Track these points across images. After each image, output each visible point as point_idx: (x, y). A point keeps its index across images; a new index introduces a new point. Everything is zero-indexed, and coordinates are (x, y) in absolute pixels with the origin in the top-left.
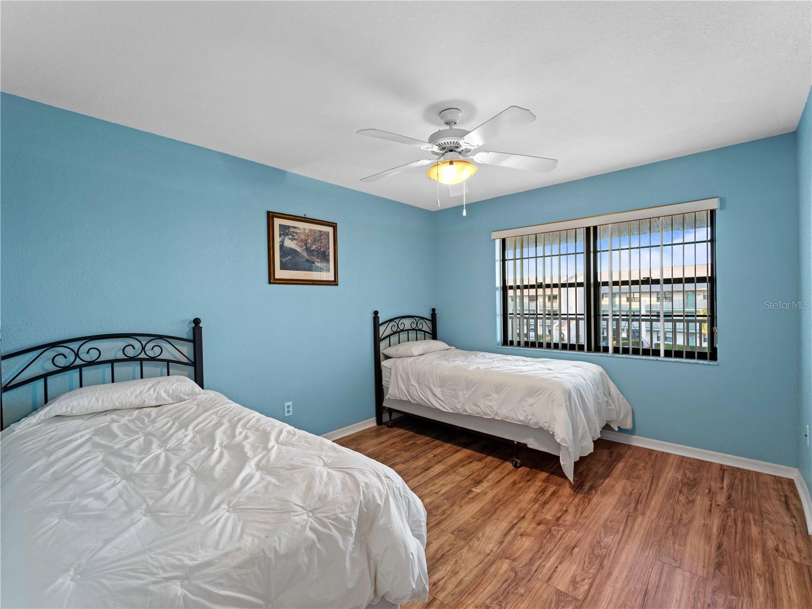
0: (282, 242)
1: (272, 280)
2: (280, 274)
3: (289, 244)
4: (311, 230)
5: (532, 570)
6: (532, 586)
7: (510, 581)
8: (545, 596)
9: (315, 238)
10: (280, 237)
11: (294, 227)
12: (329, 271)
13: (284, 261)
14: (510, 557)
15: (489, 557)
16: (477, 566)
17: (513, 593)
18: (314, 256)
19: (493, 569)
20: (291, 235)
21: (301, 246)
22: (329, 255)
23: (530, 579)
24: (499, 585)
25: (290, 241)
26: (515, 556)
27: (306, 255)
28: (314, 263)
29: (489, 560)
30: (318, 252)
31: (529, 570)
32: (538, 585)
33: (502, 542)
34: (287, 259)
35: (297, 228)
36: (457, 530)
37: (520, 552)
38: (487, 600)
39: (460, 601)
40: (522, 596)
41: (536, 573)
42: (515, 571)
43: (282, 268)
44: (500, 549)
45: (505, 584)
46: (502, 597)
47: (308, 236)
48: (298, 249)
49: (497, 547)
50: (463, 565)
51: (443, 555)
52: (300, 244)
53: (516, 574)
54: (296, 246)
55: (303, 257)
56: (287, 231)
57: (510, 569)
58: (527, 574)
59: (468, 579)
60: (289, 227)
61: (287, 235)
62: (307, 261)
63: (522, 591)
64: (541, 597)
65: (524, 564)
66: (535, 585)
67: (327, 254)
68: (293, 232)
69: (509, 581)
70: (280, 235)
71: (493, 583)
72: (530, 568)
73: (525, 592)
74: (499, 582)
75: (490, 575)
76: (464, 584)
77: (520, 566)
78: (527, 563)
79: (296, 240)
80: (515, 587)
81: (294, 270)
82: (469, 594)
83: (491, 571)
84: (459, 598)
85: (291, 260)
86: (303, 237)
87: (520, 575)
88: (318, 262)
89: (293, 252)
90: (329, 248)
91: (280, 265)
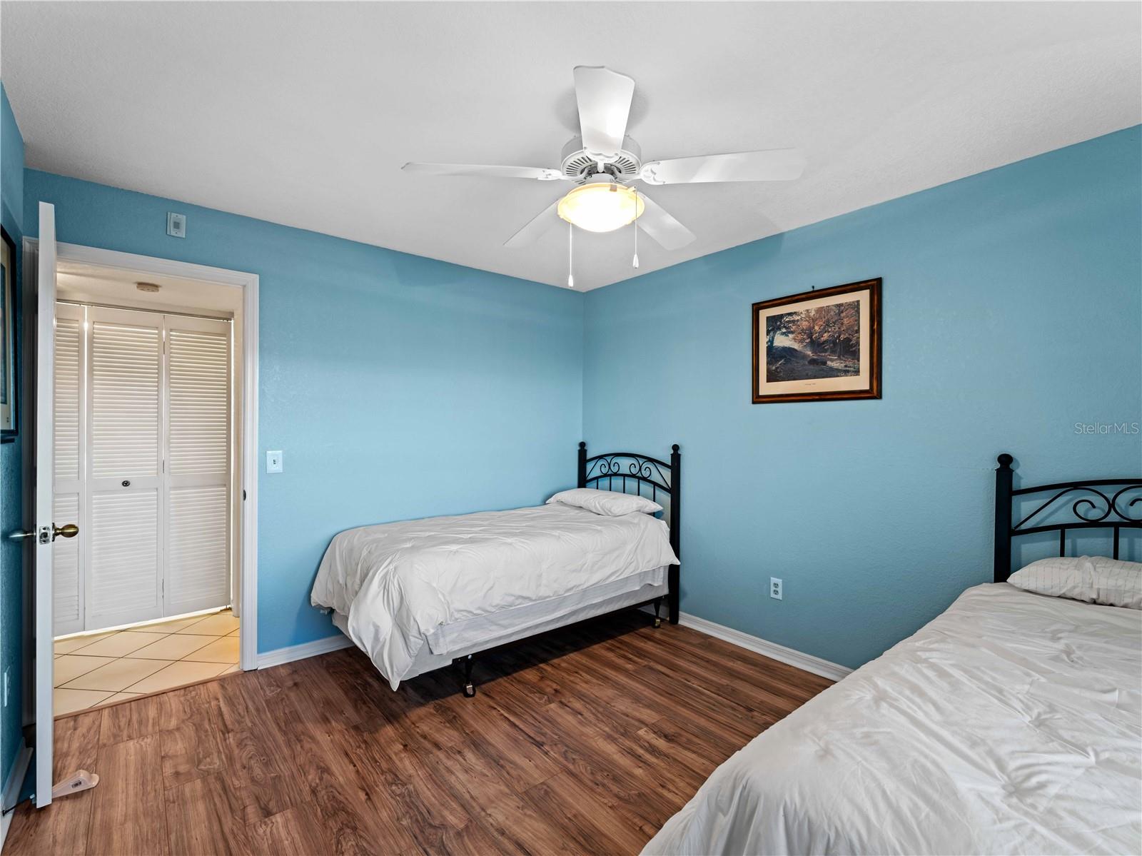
0: (771, 342)
1: (758, 399)
2: (766, 388)
3: (781, 341)
4: (820, 310)
5: (430, 848)
6: (406, 837)
7: (426, 817)
8: (382, 842)
9: (828, 320)
10: (767, 335)
11: (790, 314)
12: (857, 372)
13: (774, 368)
14: (467, 832)
15: (478, 809)
16: (469, 792)
17: (407, 812)
18: (825, 351)
19: (455, 806)
20: (785, 327)
21: (801, 341)
22: (858, 343)
23: (416, 838)
24: (426, 803)
25: (783, 337)
26: (466, 838)
27: (809, 353)
28: (825, 363)
29: (473, 807)
30: (834, 343)
31: (432, 845)
32: (403, 843)
33: (503, 833)
34: (778, 365)
35: (795, 313)
36: (548, 790)
37: (471, 847)
38: (414, 787)
39: (425, 766)
40: (398, 819)
41: (422, 851)
42: (439, 827)
43: (768, 381)
44: (489, 826)
45: (425, 810)
46: (408, 800)
47: (814, 320)
48: (796, 346)
49: (495, 825)
50: (477, 780)
51: (502, 766)
52: (800, 337)
53: (435, 827)
54: (793, 342)
55: (804, 357)
56: (779, 323)
57: (445, 823)
58: (427, 840)
59: (452, 779)
60: (781, 316)
61: (779, 328)
62: (813, 362)
63: (404, 822)
64: (384, 837)
65: (445, 843)
66: (405, 840)
67: (853, 342)
68: (789, 322)
69: (426, 815)
70: (768, 332)
71: (433, 799)
72: (434, 846)
73: (402, 824)
74: (431, 805)
75: (447, 801)
76: (446, 775)
77: (444, 837)
78: (445, 848)
79: (792, 332)
80: (414, 818)
81: (788, 380)
82: (430, 775)
83: (453, 804)
84: (430, 766)
85: (783, 365)
86: (805, 324)
87: (428, 831)
88: (832, 360)
89: (788, 352)
90: (858, 331)
91: (767, 376)
